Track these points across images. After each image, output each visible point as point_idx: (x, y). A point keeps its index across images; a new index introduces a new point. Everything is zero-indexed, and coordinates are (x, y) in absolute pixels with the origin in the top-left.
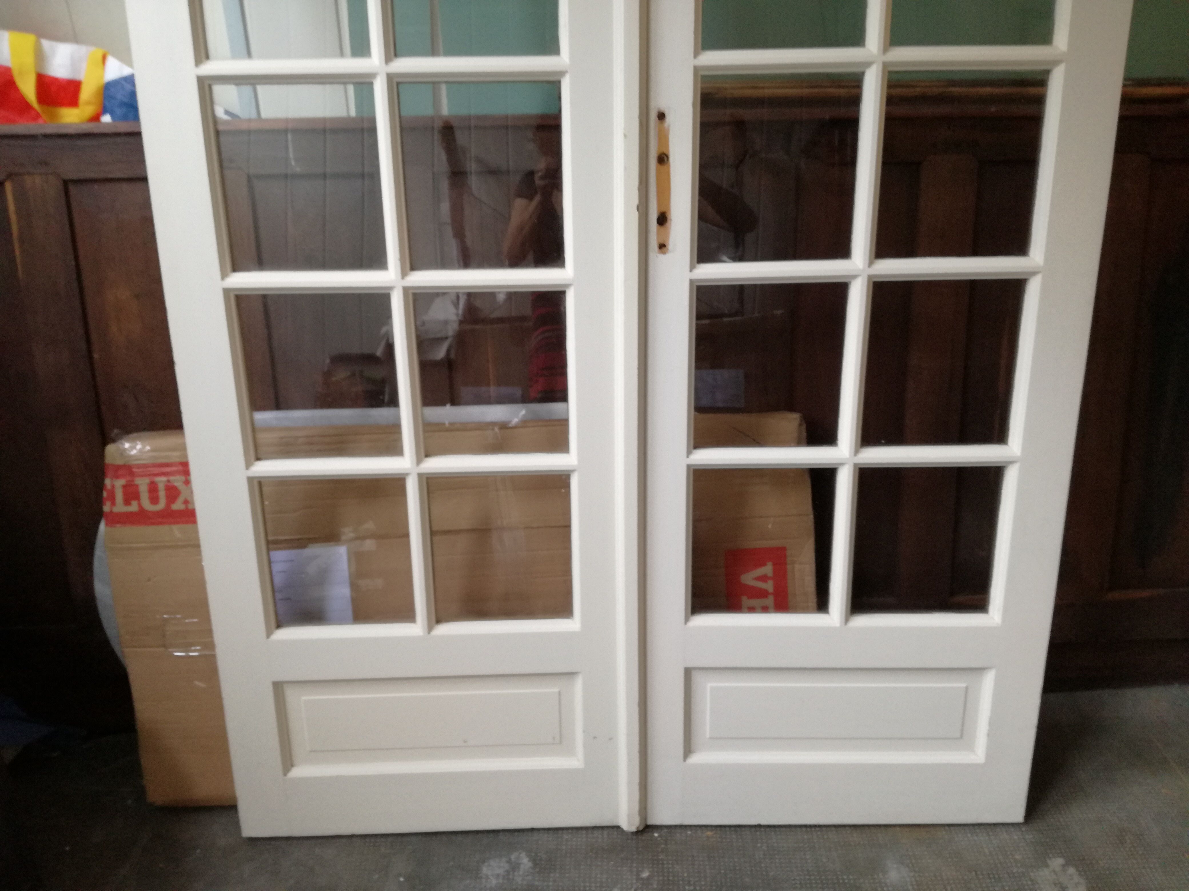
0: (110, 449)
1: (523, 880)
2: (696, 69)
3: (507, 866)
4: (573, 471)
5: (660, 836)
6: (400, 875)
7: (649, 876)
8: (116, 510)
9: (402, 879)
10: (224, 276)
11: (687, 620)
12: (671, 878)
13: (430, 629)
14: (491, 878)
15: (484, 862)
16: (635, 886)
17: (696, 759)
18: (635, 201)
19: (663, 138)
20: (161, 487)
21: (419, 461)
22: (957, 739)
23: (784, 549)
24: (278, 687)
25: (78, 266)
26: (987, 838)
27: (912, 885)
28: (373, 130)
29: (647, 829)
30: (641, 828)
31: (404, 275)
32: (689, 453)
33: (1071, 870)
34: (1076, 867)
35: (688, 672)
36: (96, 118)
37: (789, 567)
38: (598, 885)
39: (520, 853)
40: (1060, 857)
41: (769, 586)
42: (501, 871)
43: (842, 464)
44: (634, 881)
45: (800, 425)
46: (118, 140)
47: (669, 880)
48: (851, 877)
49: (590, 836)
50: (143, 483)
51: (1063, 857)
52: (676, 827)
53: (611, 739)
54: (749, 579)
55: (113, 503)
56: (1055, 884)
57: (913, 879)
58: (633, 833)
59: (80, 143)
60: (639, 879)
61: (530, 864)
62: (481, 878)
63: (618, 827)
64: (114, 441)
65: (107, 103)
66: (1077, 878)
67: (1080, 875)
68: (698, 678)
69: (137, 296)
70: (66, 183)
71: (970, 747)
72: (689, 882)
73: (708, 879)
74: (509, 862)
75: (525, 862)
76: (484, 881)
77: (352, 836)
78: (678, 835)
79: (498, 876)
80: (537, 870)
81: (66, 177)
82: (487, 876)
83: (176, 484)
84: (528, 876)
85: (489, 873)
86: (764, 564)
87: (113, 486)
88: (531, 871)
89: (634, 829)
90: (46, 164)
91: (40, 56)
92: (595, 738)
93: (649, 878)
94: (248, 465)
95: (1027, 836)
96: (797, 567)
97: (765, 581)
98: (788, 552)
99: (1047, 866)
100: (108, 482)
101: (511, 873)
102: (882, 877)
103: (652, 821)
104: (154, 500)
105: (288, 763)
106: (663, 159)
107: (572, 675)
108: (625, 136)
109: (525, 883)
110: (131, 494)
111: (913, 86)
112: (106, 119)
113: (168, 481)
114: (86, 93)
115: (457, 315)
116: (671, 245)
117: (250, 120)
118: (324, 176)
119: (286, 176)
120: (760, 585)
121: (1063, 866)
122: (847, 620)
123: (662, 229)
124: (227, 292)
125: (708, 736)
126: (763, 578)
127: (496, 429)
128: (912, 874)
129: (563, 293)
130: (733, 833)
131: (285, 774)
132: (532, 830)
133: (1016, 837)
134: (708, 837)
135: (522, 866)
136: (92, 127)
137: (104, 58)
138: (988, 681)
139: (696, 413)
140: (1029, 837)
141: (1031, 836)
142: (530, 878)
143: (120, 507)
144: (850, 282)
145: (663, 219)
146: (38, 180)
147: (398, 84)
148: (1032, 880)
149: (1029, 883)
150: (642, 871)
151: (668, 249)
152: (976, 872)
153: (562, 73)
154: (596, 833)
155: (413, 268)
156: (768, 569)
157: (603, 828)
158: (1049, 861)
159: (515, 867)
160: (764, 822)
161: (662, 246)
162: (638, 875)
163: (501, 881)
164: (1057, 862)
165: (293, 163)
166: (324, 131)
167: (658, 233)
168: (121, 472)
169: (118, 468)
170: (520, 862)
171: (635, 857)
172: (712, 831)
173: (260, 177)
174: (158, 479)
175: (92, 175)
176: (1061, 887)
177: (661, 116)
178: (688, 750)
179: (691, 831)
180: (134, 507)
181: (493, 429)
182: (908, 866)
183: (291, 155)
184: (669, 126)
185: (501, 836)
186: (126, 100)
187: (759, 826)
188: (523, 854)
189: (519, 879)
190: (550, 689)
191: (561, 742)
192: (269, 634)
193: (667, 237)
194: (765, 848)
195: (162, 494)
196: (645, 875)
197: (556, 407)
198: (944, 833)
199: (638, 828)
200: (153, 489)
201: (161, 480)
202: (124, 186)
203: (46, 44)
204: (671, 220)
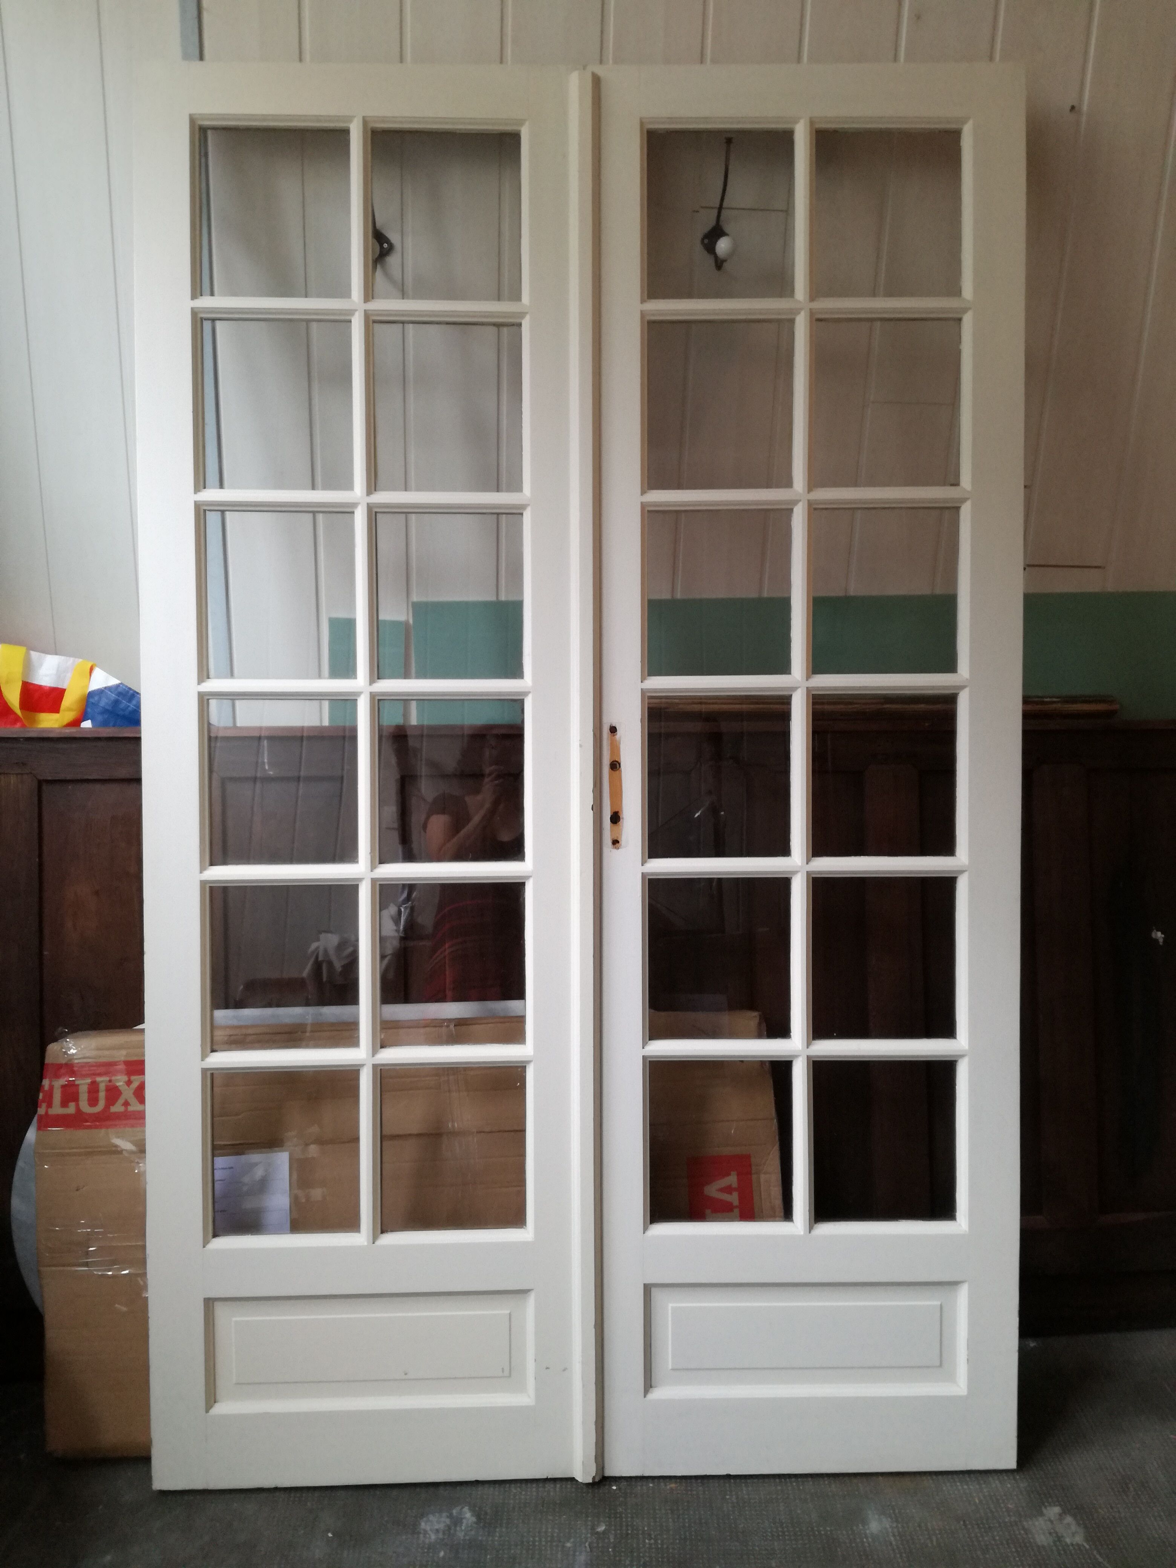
0: (53, 1049)
1: (466, 1534)
2: (643, 692)
3: (448, 1521)
4: (529, 1062)
5: (619, 1489)
6: (328, 1531)
7: (605, 1530)
8: (52, 1112)
9: (330, 1535)
10: (202, 869)
11: (645, 1229)
12: (630, 1532)
13: (375, 1239)
14: (430, 1532)
15: (422, 1516)
16: (589, 1540)
17: (656, 1394)
18: (590, 801)
19: (615, 748)
20: (102, 1087)
21: (374, 1052)
22: (936, 1367)
23: (748, 1157)
24: (209, 1303)
25: (41, 865)
26: (977, 1487)
27: (894, 1536)
28: (354, 738)
29: (603, 1481)
30: (597, 1480)
31: (373, 868)
32: (644, 1045)
33: (1069, 1519)
34: (1074, 1516)
35: (648, 1289)
36: (76, 723)
37: (754, 1177)
38: (549, 1539)
39: (462, 1508)
40: (1057, 1506)
41: (734, 1198)
42: (441, 1526)
43: (797, 1056)
44: (589, 1535)
45: (760, 1024)
46: (100, 744)
47: (627, 1534)
48: (828, 1529)
49: (540, 1489)
50: (83, 1084)
51: (1060, 1505)
52: (636, 1478)
53: (565, 1370)
54: (713, 1190)
55: (50, 1105)
56: (1050, 1534)
57: (896, 1530)
58: (588, 1485)
59: (61, 746)
60: (594, 1533)
61: (474, 1519)
62: (419, 1533)
63: (573, 1479)
64: (55, 1040)
65: (89, 710)
66: (1074, 1527)
67: (1079, 1524)
68: (657, 1296)
69: (97, 893)
70: (40, 783)
71: (951, 1377)
72: (650, 1535)
73: (671, 1532)
74: (451, 1516)
75: (468, 1516)
76: (421, 1536)
77: (276, 1489)
78: (639, 1488)
79: (437, 1531)
80: (482, 1525)
81: (41, 778)
82: (425, 1532)
83: (118, 1084)
84: (471, 1530)
85: (428, 1528)
86: (728, 1174)
87: (51, 1088)
88: (475, 1526)
89: (589, 1480)
90: (24, 764)
91: (28, 666)
92: (547, 1368)
93: (604, 1532)
94: (204, 1057)
95: (1022, 1485)
96: (763, 1177)
97: (731, 1194)
98: (753, 1160)
99: (1042, 1514)
100: (46, 1083)
101: (453, 1527)
102: (861, 1528)
103: (610, 1472)
104: (93, 1101)
105: (211, 1399)
106: (615, 766)
107: (525, 1292)
108: (581, 746)
109: (467, 1538)
110: (70, 1094)
111: (851, 703)
112: (87, 724)
113: (110, 1081)
114: (68, 701)
115: (397, 931)
116: (623, 841)
117: (226, 728)
118: (298, 779)
119: (255, 779)
120: (726, 1197)
121: (1060, 1515)
122: (811, 1228)
123: (615, 827)
124: (203, 883)
125: (670, 1367)
126: (728, 1190)
127: (452, 1026)
128: (895, 1525)
129: (523, 884)
130: (700, 1484)
131: (207, 1411)
132: (477, 1482)
133: (1009, 1486)
134: (671, 1489)
135: (464, 1521)
136: (71, 732)
137: (91, 670)
138: (963, 1295)
139: (652, 1011)
140: (1023, 1485)
141: (1026, 1484)
142: (473, 1533)
143: (57, 1109)
144: (792, 878)
145: (616, 818)
146: (13, 779)
147: (379, 700)
148: (1024, 1529)
149: (1022, 1532)
150: (598, 1525)
151: (621, 845)
152: (964, 1521)
153: (526, 694)
154: (549, 1486)
155: (382, 862)
156: (732, 1180)
157: (555, 1480)
158: (1044, 1511)
159: (457, 1521)
160: (733, 1472)
161: (615, 842)
162: (593, 1528)
163: (441, 1536)
164: (1054, 1511)
165: (267, 767)
166: (302, 738)
167: (611, 831)
168: (63, 1071)
169: (60, 1066)
170: (462, 1517)
171: (590, 1511)
172: (676, 1483)
173: (233, 779)
174: (98, 1079)
175: (69, 777)
176: (1057, 1536)
177: (613, 730)
178: (648, 1385)
179: (653, 1483)
180: (71, 1109)
181: (448, 1026)
182: (891, 1518)
183: (266, 761)
184: (620, 737)
185: (441, 1489)
186: (109, 708)
187: (728, 1476)
188: (466, 1509)
189: (461, 1535)
190: (499, 1310)
191: (510, 1376)
192: (205, 1243)
193: (620, 834)
194: (734, 1499)
195: (102, 1095)
196: (602, 1528)
197: (513, 1005)
198: (931, 1481)
199: (594, 1478)
200: (93, 1089)
201: (102, 1081)
202: (98, 787)
203: (34, 655)
204: (623, 818)
